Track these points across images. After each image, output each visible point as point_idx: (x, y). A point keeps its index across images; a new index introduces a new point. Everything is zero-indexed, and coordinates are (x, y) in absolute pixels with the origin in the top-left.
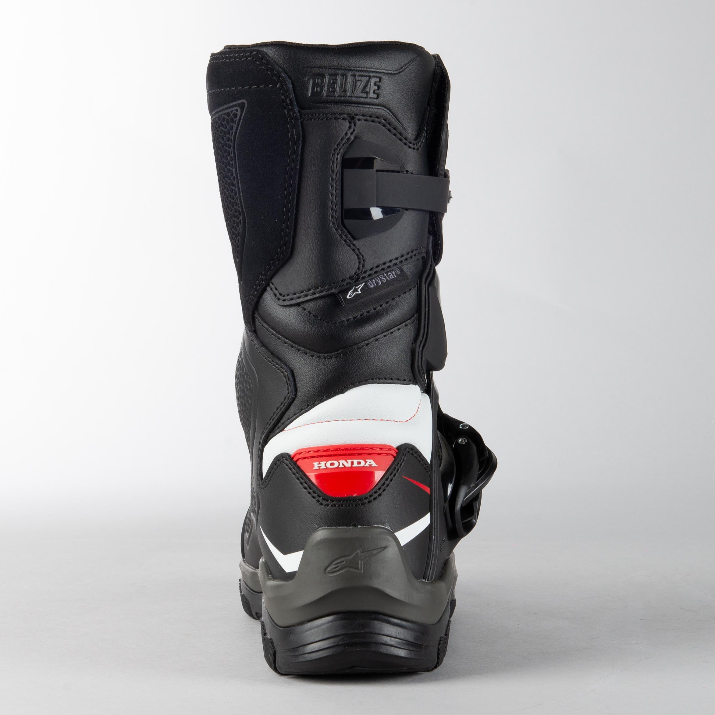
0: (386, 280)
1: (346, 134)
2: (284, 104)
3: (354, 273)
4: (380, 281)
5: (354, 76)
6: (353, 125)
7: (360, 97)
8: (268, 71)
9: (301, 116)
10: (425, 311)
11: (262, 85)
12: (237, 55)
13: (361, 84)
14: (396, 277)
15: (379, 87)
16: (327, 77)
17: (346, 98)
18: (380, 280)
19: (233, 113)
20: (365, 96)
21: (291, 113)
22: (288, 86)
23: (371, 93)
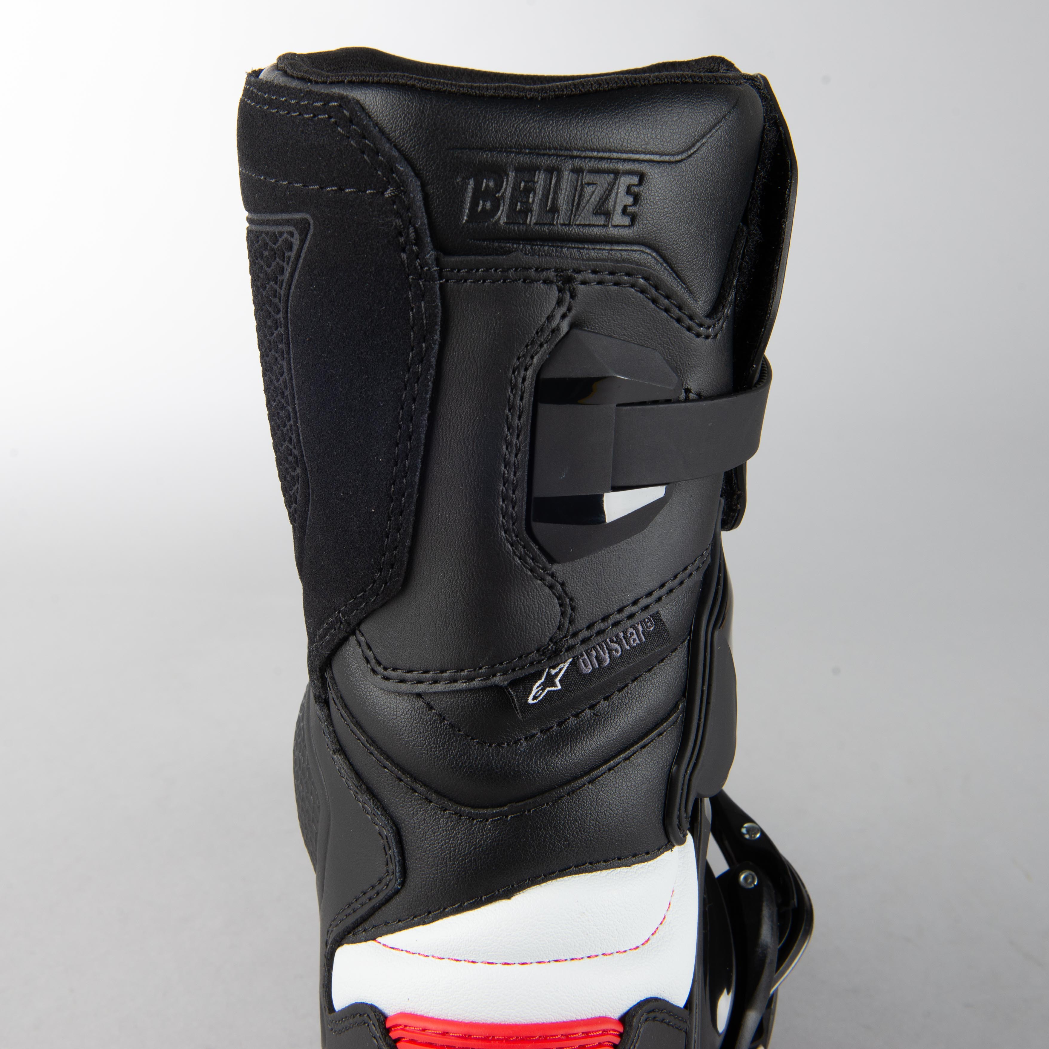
0: (622, 651)
1: (550, 318)
2: (402, 240)
3: (548, 639)
4: (607, 655)
5: (578, 171)
6: (567, 296)
7: (590, 225)
8: (363, 153)
9: (440, 272)
10: (702, 691)
11: (348, 189)
12: (293, 102)
13: (594, 192)
14: (644, 639)
15: (637, 199)
16: (512, 174)
17: (555, 228)
18: (607, 651)
19: (283, 238)
20: (602, 223)
21: (417, 264)
22: (412, 195)
23: (618, 213)
